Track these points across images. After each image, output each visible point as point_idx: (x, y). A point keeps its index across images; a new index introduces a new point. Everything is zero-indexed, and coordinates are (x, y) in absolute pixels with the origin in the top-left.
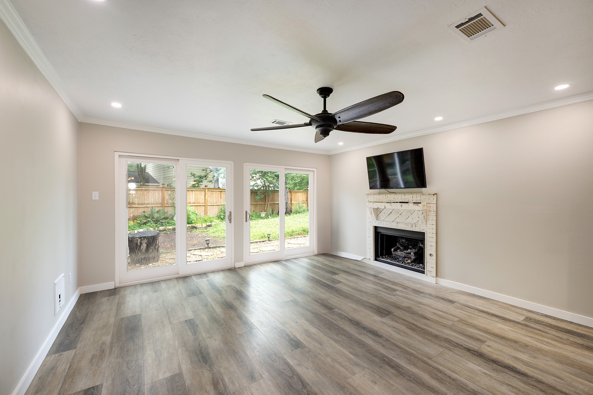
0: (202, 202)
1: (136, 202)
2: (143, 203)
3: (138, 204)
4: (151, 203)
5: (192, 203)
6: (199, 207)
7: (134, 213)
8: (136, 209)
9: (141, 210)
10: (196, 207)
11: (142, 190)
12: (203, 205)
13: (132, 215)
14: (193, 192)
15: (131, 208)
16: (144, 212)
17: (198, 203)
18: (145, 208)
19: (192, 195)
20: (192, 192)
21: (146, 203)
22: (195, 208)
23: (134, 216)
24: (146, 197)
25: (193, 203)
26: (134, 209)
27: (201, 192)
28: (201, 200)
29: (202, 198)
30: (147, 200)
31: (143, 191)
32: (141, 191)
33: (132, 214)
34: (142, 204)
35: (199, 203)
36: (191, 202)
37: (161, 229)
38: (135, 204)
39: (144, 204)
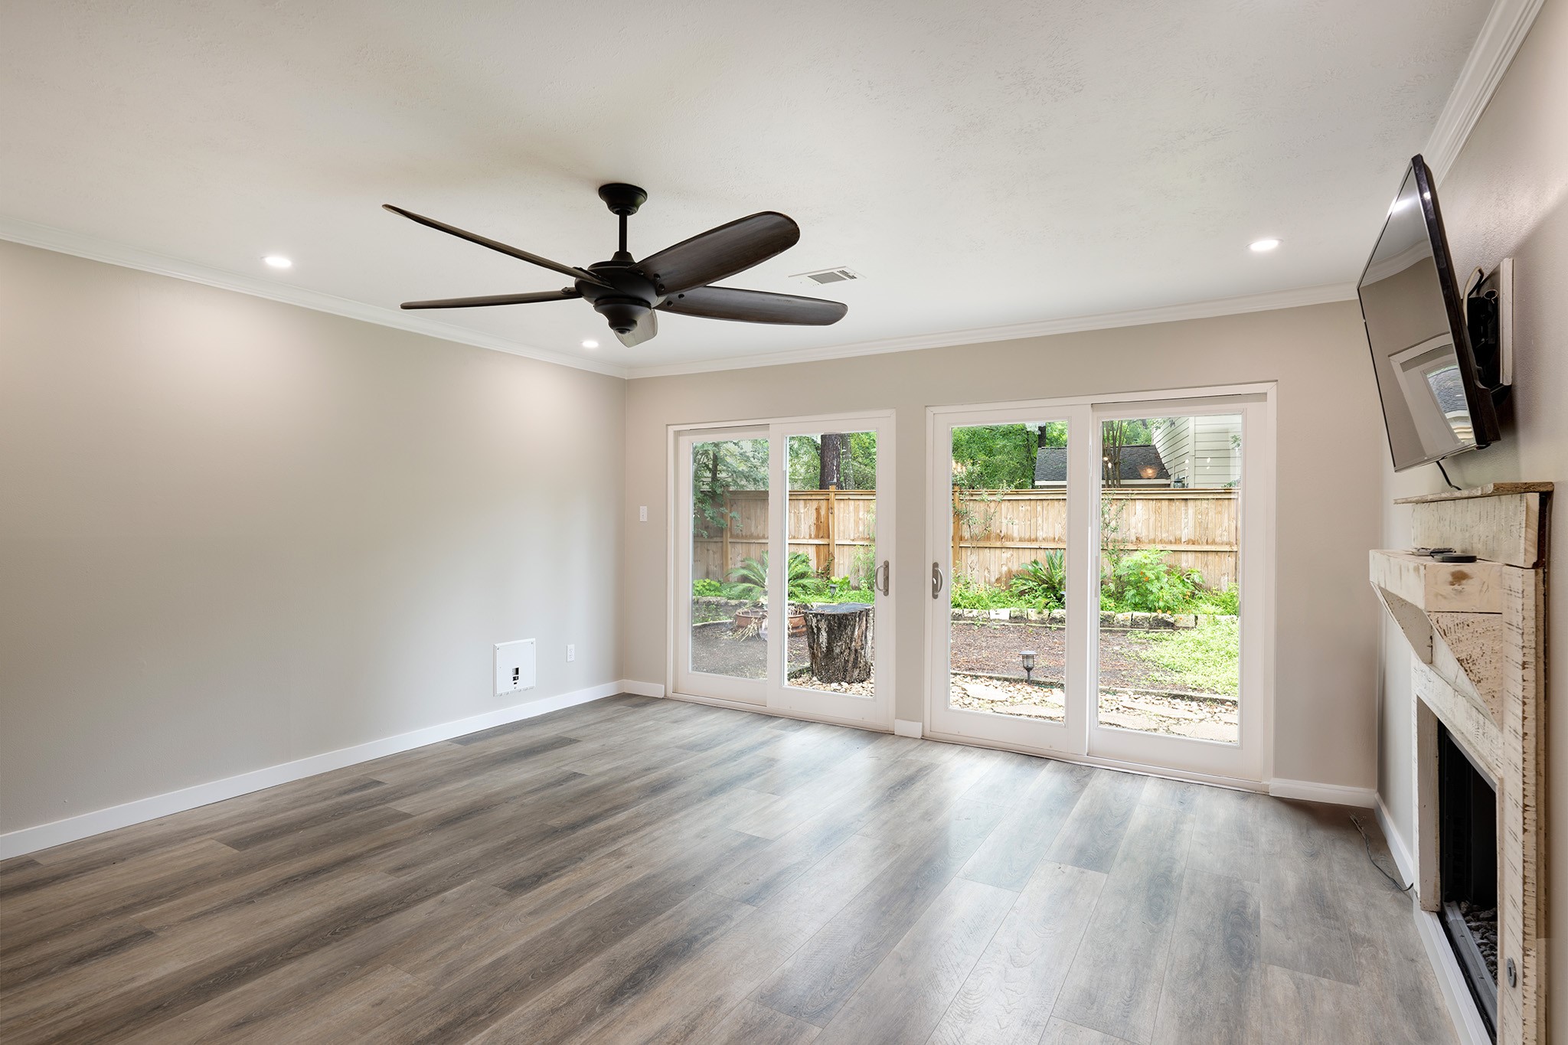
0: (1225, 539)
1: (1016, 535)
2: (1033, 537)
3: (1021, 540)
4: (1055, 538)
5: (1183, 540)
6: (1211, 557)
7: (1010, 565)
8: (1015, 553)
9: (1027, 558)
10: (1199, 555)
11: (1030, 500)
12: (1227, 548)
13: (1005, 569)
14: (1190, 503)
15: (1003, 550)
16: (1036, 562)
17: (1207, 543)
18: (1038, 551)
19: (1187, 513)
20: (1186, 506)
21: (1040, 538)
22: (1196, 558)
23: (1010, 572)
24: (1040, 521)
25: (1188, 542)
26: (1010, 552)
27: (1220, 502)
28: (1219, 532)
29: (1226, 524)
30: (1045, 530)
31: (1032, 502)
32: (1028, 502)
33: (1006, 565)
34: (1030, 540)
35: (1214, 543)
36: (1180, 540)
37: (1058, 616)
38: (1011, 539)
39: (1036, 540)
